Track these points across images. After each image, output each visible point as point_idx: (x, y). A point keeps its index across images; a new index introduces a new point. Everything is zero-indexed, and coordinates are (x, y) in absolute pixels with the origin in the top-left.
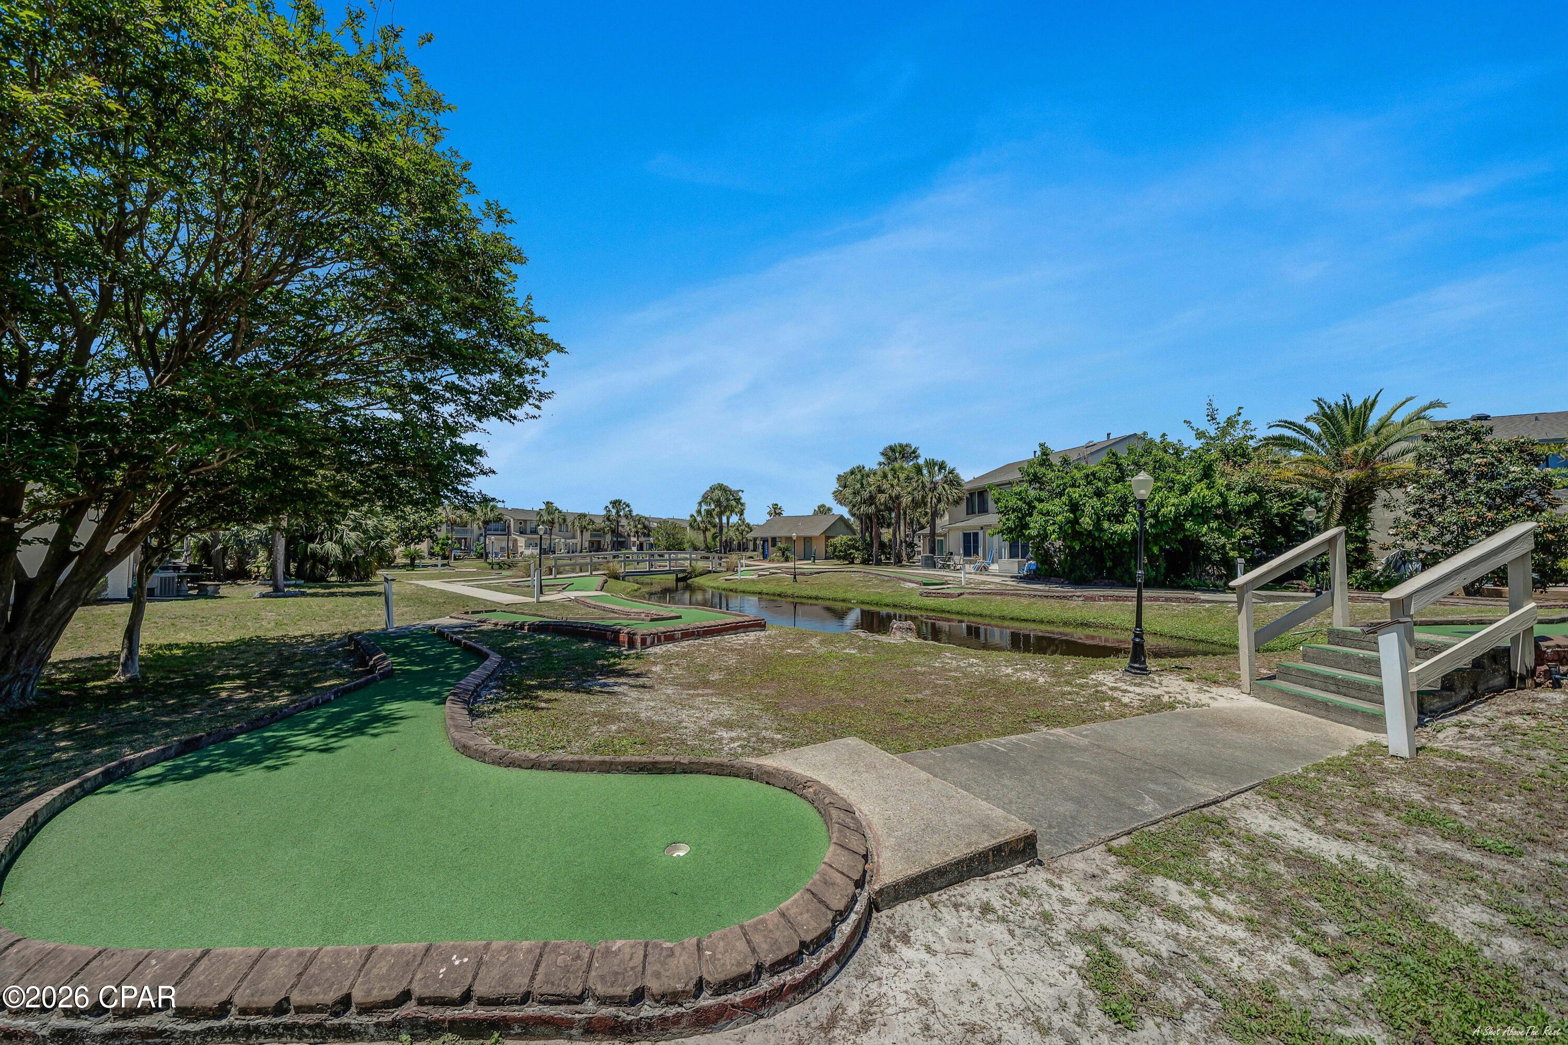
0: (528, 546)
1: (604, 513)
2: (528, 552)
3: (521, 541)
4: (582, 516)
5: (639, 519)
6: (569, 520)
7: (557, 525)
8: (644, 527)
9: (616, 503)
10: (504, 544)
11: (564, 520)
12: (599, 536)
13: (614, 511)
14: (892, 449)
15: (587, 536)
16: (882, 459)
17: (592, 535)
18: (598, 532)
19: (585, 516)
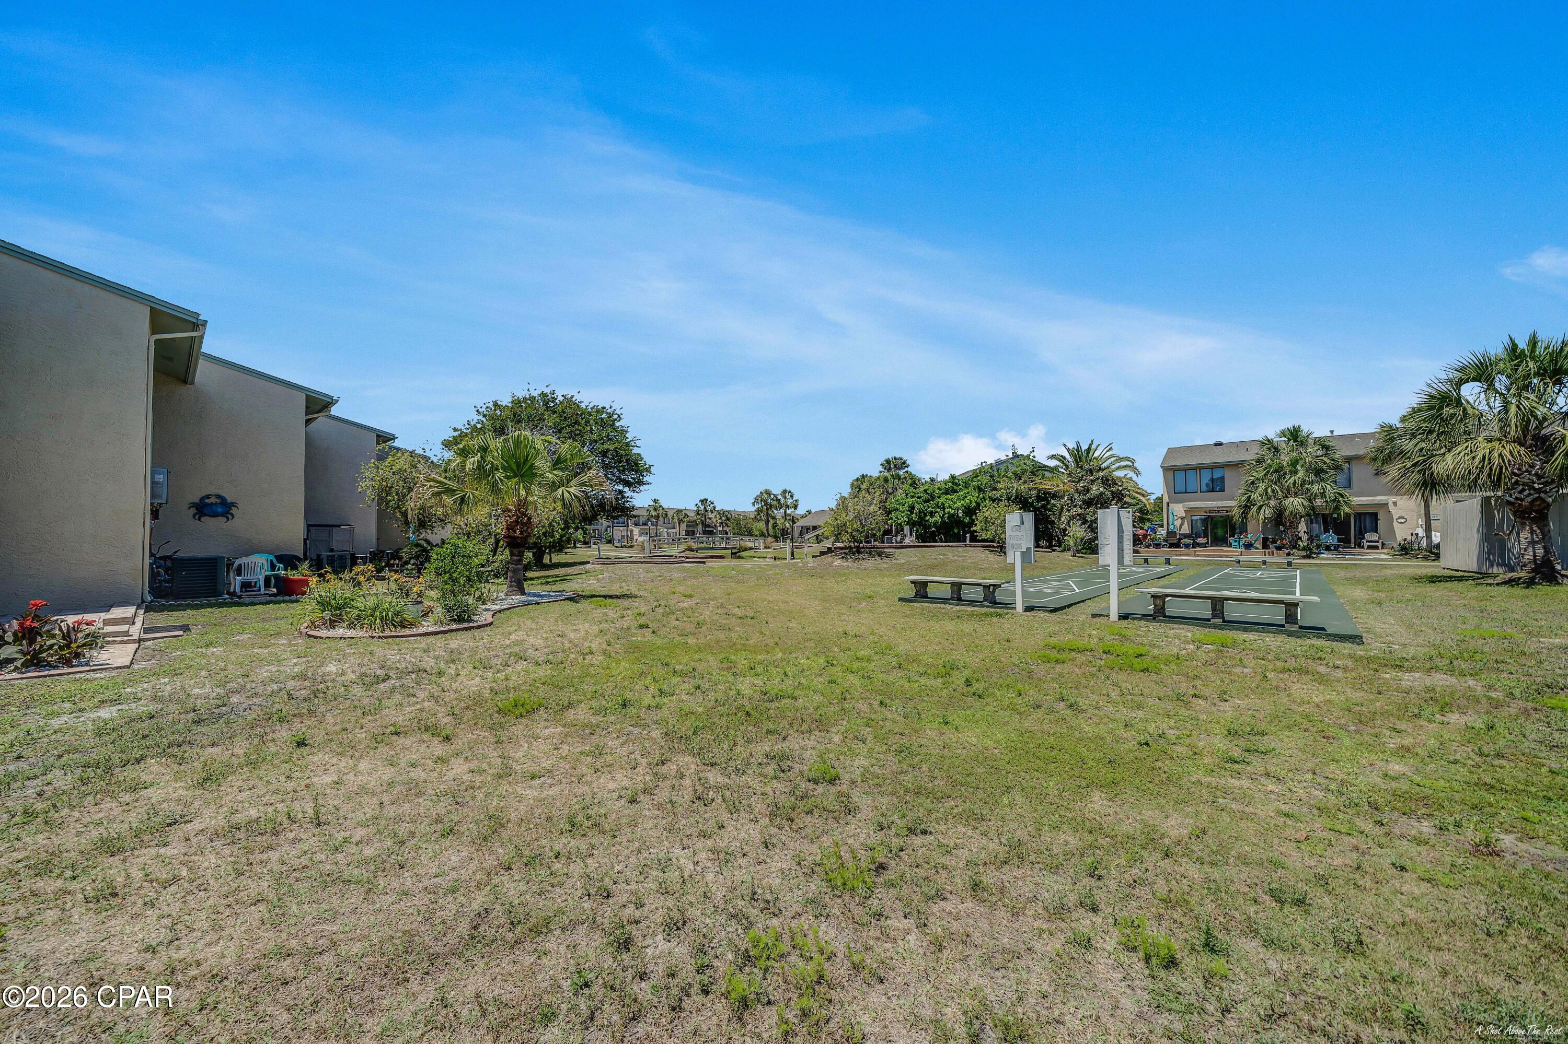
0: (641, 534)
1: (695, 508)
2: (641, 539)
3: (636, 531)
4: (679, 511)
5: (722, 513)
6: (670, 514)
7: (661, 519)
8: (726, 517)
9: (704, 501)
10: (624, 533)
11: (666, 515)
12: (693, 526)
13: (702, 508)
14: (888, 461)
15: (684, 526)
16: (881, 468)
17: (688, 526)
18: (692, 524)
19: (681, 511)
